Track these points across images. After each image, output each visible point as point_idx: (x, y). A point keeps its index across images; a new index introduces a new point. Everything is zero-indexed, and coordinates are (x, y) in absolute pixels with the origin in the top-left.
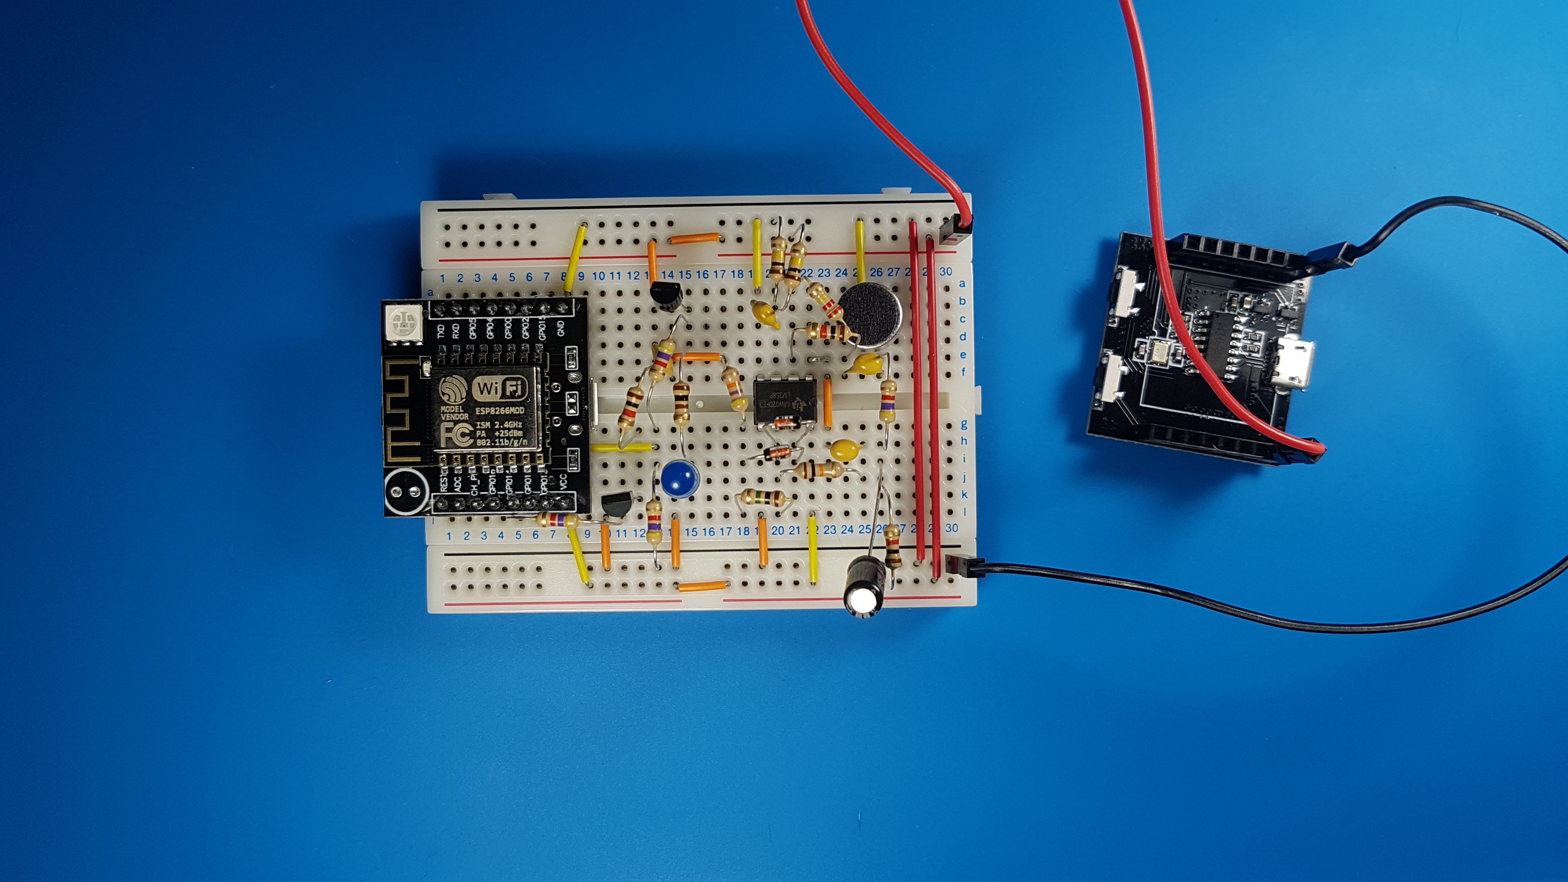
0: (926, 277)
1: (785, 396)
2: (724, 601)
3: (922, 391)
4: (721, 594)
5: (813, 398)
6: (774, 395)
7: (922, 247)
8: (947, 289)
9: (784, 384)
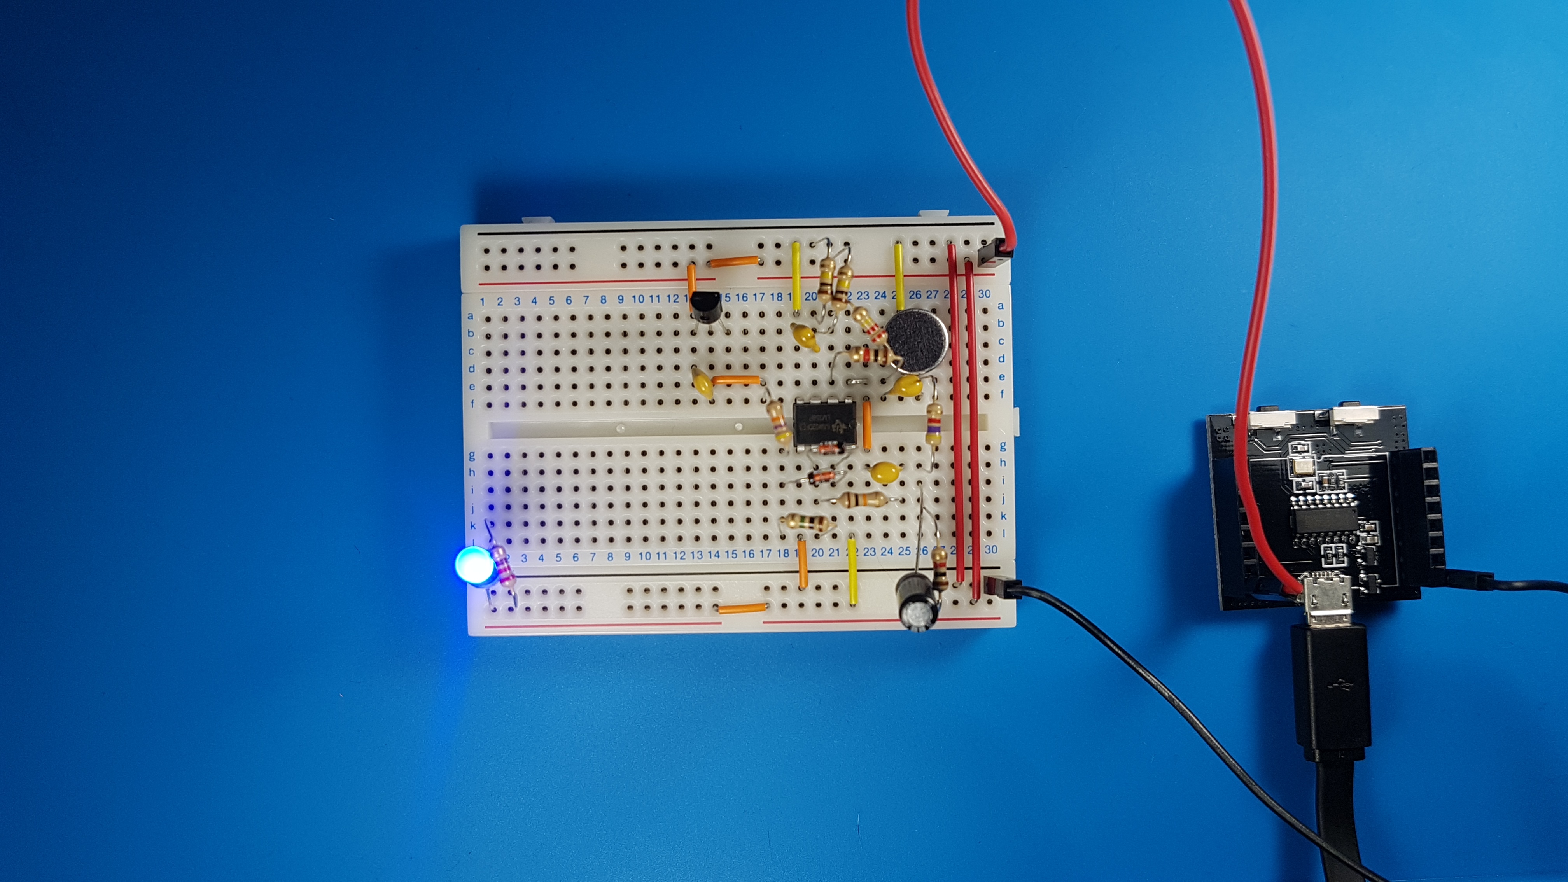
0: (966, 299)
1: (825, 418)
2: (764, 623)
3: (962, 413)
4: (761, 616)
5: (853, 421)
6: (814, 417)
7: (961, 269)
8: (985, 311)
9: (824, 406)
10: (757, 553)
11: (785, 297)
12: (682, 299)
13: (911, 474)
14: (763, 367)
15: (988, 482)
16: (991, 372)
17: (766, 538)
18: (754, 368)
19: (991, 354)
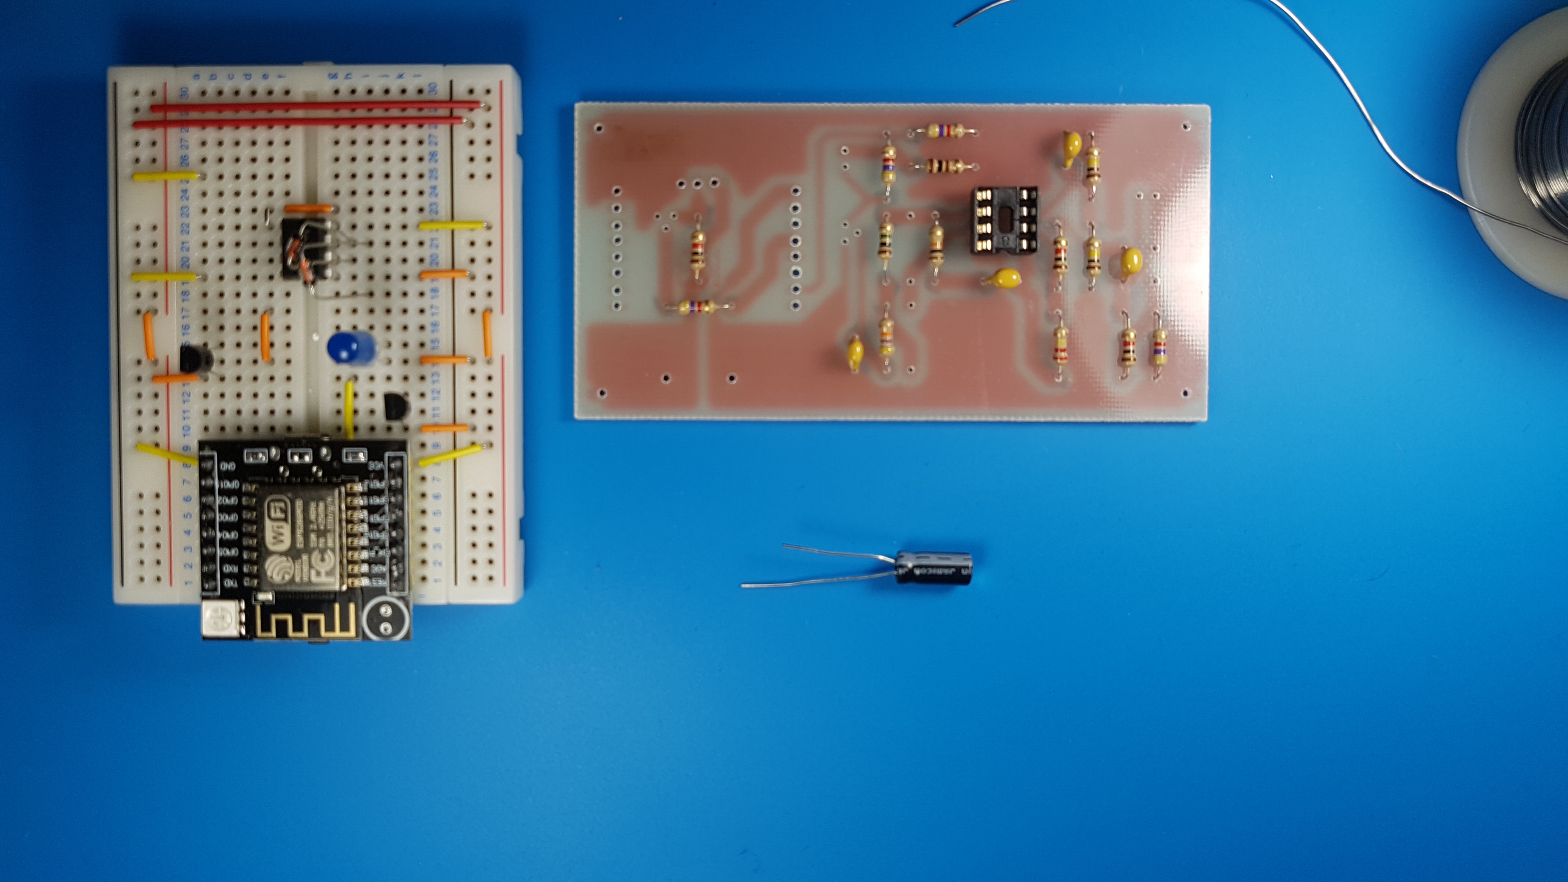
3: (303, 116)
8: (203, 92)
10: (435, 319)
11: (185, 288)
12: (187, 389)
13: (361, 168)
14: (255, 311)
15: (370, 92)
16: (261, 87)
17: (422, 311)
18: (256, 320)
19: (244, 87)
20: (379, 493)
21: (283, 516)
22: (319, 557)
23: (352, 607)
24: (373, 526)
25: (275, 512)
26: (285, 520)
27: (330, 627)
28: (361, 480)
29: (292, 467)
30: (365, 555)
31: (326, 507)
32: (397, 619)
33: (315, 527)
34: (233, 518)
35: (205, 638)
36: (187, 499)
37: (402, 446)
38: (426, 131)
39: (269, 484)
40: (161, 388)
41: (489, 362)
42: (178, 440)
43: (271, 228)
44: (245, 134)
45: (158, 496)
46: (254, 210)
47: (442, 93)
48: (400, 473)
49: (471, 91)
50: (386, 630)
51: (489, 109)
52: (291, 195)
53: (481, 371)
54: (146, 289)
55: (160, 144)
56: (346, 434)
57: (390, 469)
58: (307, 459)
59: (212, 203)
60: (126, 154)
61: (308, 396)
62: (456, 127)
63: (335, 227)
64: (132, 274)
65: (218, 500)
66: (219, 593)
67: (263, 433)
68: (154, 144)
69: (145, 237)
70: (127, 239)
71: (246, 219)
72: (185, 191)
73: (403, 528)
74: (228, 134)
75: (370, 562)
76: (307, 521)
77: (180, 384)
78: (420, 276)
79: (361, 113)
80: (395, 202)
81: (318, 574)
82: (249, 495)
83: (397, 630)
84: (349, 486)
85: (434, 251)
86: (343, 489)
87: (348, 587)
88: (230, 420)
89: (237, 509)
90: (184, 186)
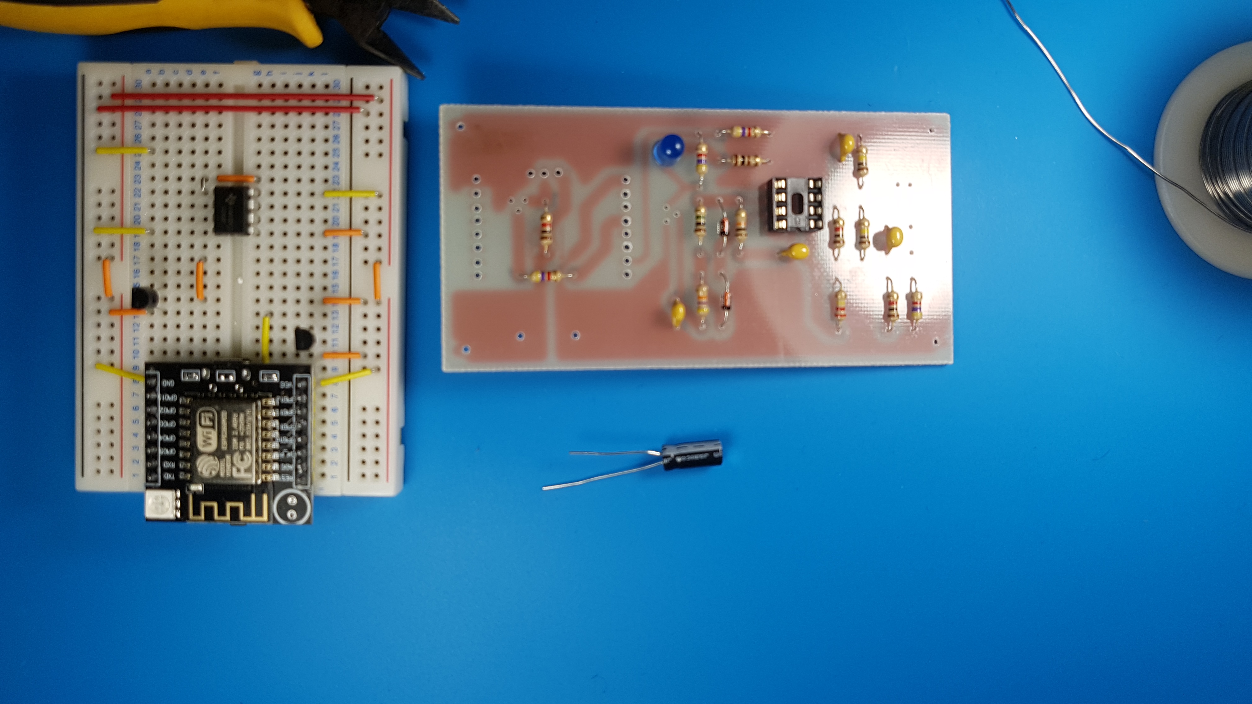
2: (390, 264)
3: (233, 104)
4: (385, 267)
5: (230, 189)
8: (153, 84)
10: (335, 268)
11: (137, 240)
12: (136, 320)
13: (279, 147)
14: (192, 260)
15: (287, 86)
16: (200, 81)
17: (325, 262)
18: (193, 266)
19: (187, 80)
20: (288, 406)
21: (211, 424)
22: (240, 457)
23: (265, 497)
24: (283, 433)
25: (205, 420)
26: (213, 427)
27: (247, 513)
28: (274, 396)
29: (220, 385)
30: (276, 456)
31: (245, 418)
32: (301, 508)
33: (237, 434)
34: (172, 424)
35: (148, 520)
36: (136, 408)
37: (307, 369)
38: (330, 119)
39: (200, 398)
40: (116, 319)
41: (378, 303)
42: (129, 361)
43: (206, 193)
44: (186, 118)
45: (112, 405)
46: (193, 179)
47: (344, 88)
48: (305, 391)
49: (368, 87)
50: (292, 516)
51: (381, 101)
52: (222, 168)
53: (372, 310)
54: (105, 242)
55: (118, 125)
56: (263, 359)
57: (297, 388)
58: (232, 378)
59: (159, 172)
60: (91, 132)
61: (233, 327)
62: (354, 115)
63: (257, 194)
64: (95, 229)
65: (161, 410)
66: (159, 484)
67: (197, 357)
68: (114, 124)
69: (106, 199)
70: (91, 200)
71: (186, 186)
72: (138, 163)
73: (306, 435)
74: (173, 118)
75: (280, 462)
76: (230, 428)
77: (132, 316)
78: (325, 234)
79: (279, 103)
80: (305, 174)
81: (238, 470)
82: (184, 406)
83: (301, 515)
84: (264, 401)
85: (336, 214)
86: (259, 403)
87: (263, 482)
88: (171, 346)
89: (175, 417)
90: (137, 159)
